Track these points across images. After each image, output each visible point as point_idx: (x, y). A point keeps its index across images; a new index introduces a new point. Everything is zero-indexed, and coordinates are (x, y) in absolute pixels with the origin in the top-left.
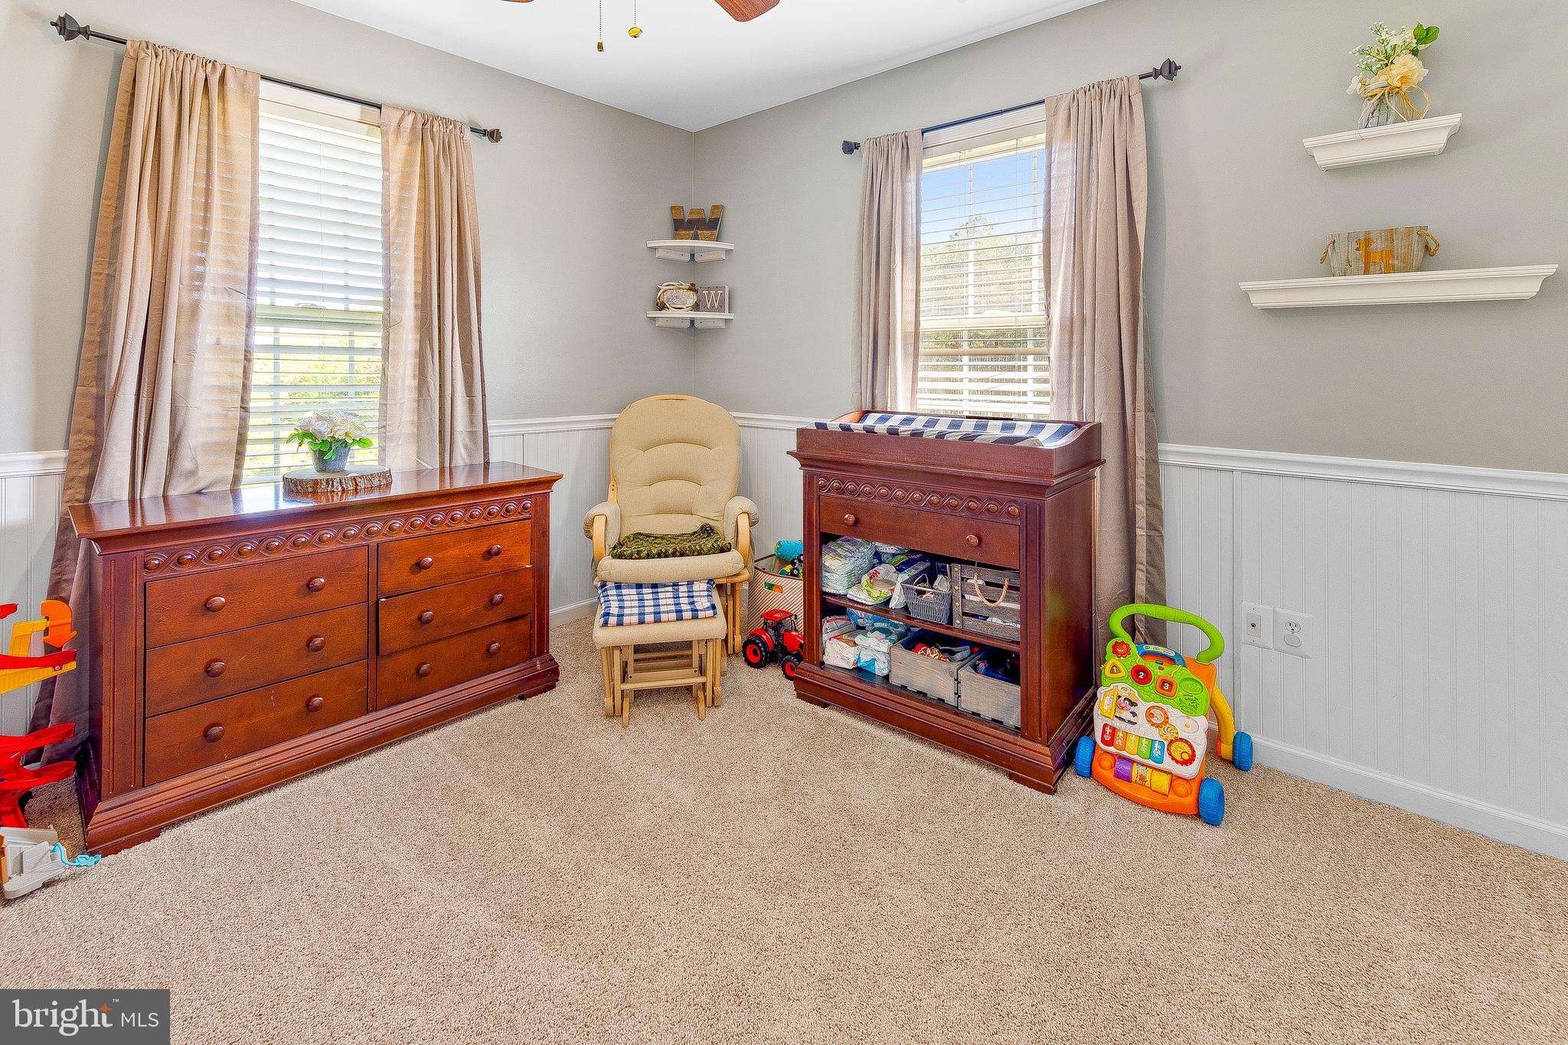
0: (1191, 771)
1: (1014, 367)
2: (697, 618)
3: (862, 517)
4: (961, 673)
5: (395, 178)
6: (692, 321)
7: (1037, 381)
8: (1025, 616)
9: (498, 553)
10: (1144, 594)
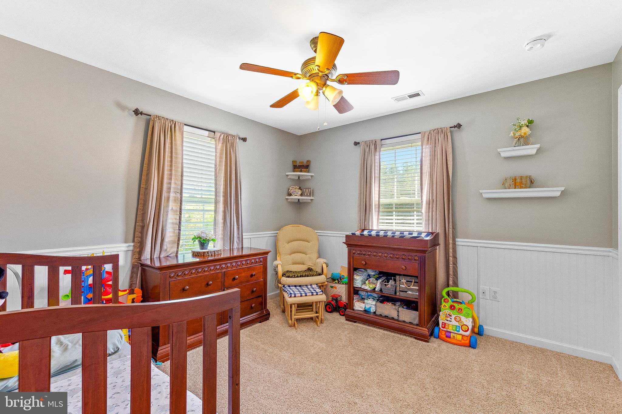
0: (468, 333)
1: (411, 215)
2: (318, 295)
3: (367, 262)
4: (399, 309)
5: (218, 154)
6: (299, 200)
7: (417, 220)
8: (419, 291)
9: (254, 275)
10: (452, 284)
